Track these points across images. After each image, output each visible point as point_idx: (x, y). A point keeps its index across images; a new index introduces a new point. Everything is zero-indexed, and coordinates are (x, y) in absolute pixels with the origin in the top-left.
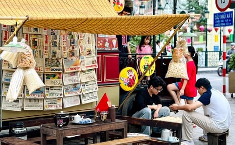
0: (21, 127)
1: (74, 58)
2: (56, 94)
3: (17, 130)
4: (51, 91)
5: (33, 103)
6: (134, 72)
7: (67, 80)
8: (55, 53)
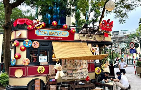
0: (66, 84)
1: (81, 65)
2: (76, 75)
3: (65, 85)
4: (75, 74)
5: (70, 77)
6: (100, 69)
7: (79, 71)
8: (76, 64)
